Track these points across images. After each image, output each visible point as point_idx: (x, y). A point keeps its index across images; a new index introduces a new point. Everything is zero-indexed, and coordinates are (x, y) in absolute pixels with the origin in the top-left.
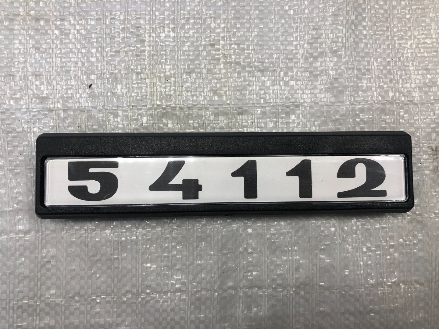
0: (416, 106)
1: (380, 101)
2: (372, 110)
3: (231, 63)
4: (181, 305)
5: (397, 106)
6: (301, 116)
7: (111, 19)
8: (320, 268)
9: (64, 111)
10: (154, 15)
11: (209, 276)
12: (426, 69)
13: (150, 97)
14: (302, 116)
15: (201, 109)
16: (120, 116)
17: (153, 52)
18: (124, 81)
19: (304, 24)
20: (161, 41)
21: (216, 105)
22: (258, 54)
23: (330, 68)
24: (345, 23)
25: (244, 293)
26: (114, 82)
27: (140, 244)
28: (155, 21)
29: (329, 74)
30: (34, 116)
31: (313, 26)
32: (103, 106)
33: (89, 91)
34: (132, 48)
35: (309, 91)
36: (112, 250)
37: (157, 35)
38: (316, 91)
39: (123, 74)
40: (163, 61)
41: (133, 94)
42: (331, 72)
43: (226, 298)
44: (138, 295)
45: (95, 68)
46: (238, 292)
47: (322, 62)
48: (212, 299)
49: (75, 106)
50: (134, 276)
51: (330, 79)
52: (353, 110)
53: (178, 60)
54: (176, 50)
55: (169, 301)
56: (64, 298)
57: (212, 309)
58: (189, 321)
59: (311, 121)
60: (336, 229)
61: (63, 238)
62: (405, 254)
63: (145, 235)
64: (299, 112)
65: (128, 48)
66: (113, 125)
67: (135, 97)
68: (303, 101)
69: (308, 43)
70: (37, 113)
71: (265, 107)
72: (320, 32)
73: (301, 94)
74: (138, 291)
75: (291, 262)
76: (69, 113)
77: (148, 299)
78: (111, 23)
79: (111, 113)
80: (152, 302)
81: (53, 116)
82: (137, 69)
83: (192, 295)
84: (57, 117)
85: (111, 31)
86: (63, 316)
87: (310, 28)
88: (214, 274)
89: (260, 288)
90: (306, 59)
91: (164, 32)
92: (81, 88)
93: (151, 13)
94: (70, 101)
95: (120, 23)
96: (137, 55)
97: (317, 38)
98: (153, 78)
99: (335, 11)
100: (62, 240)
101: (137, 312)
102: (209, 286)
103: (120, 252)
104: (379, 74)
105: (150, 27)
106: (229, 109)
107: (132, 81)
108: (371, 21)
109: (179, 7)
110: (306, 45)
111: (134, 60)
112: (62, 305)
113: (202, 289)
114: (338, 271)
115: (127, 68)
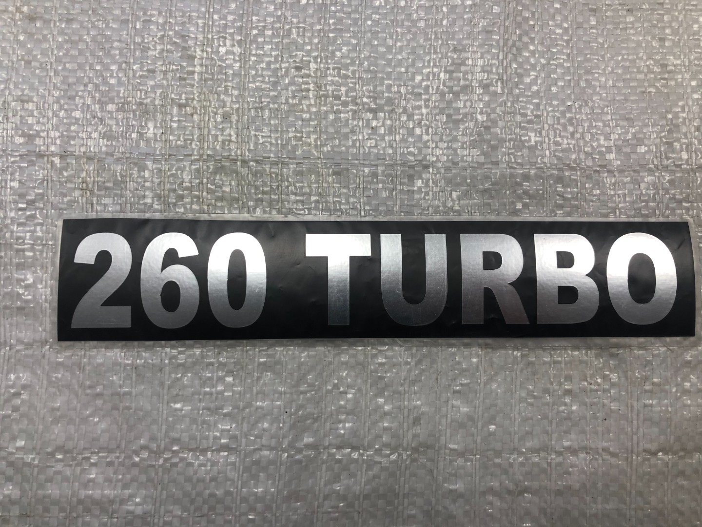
0: (613, 175)
1: (556, 165)
2: (542, 178)
3: (326, 96)
4: (228, 471)
5: (581, 173)
6: (431, 181)
7: (144, 21)
8: (452, 421)
9: (62, 157)
10: (211, 19)
11: (275, 425)
12: (627, 119)
13: (198, 143)
14: (433, 183)
15: (276, 163)
16: (149, 170)
17: (206, 76)
18: (159, 117)
19: (440, 42)
20: (220, 60)
21: (300, 159)
22: (368, 85)
23: (478, 112)
24: (501, 44)
25: (329, 455)
26: (144, 117)
27: (167, 372)
28: (212, 29)
29: (477, 120)
30: (13, 162)
31: (453, 45)
32: (123, 153)
33: (103, 129)
34: (175, 67)
35: (446, 144)
36: (122, 379)
37: (214, 50)
38: (455, 145)
39: (159, 105)
40: (220, 89)
41: (171, 138)
42: (479, 117)
43: (300, 462)
44: (158, 453)
45: (115, 94)
46: (320, 453)
47: (465, 101)
48: (278, 465)
49: (80, 151)
50: (155, 421)
51: (477, 128)
52: (512, 176)
53: (245, 89)
54: (243, 73)
55: (209, 464)
56: (38, 454)
57: (277, 478)
58: (239, 497)
59: (447, 190)
60: (480, 362)
61: (44, 356)
62: (588, 405)
63: (175, 357)
64: (428, 175)
65: (168, 66)
66: (137, 182)
67: (174, 142)
68: (434, 159)
69: (446, 71)
70: (18, 159)
71: (376, 165)
72: (466, 55)
73: (433, 148)
74: (158, 446)
75: (406, 410)
76: (69, 161)
77: (176, 460)
78: (144, 28)
79: (135, 164)
80: (180, 465)
81: (44, 164)
82: (180, 99)
83: (246, 456)
84: (49, 166)
85: (144, 38)
86: (34, 484)
87: (449, 48)
88: (284, 423)
89: (354, 448)
90: (443, 94)
91: (225, 45)
92: (91, 124)
93: (207, 16)
94: (72, 142)
95: (158, 28)
96: (181, 79)
97: (460, 65)
98: (205, 114)
99: (488, 25)
100: (43, 360)
101: (156, 482)
102: (273, 442)
103: (134, 384)
104: (554, 124)
105: (204, 37)
106: (320, 166)
107: (172, 117)
108: (542, 44)
109: (251, 9)
110: (442, 75)
111: (176, 85)
112: (35, 466)
113: (263, 446)
114: (480, 426)
115: (164, 96)
